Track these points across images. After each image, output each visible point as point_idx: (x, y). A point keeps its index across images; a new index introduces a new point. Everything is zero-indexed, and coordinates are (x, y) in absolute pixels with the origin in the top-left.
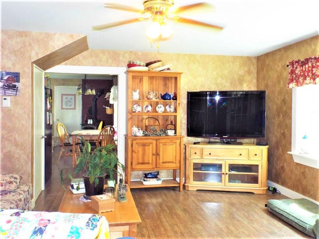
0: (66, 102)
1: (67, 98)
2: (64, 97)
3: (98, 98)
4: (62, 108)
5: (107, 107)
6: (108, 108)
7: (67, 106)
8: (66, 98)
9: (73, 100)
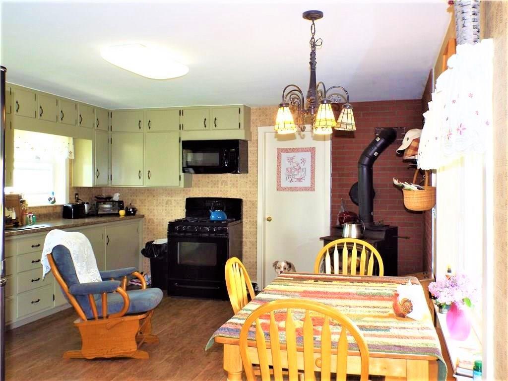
0: (290, 170)
1: (292, 159)
2: (284, 156)
3: (376, 154)
4: (280, 188)
5: (407, 186)
6: (413, 187)
7: (291, 181)
8: (290, 160)
9: (308, 166)
